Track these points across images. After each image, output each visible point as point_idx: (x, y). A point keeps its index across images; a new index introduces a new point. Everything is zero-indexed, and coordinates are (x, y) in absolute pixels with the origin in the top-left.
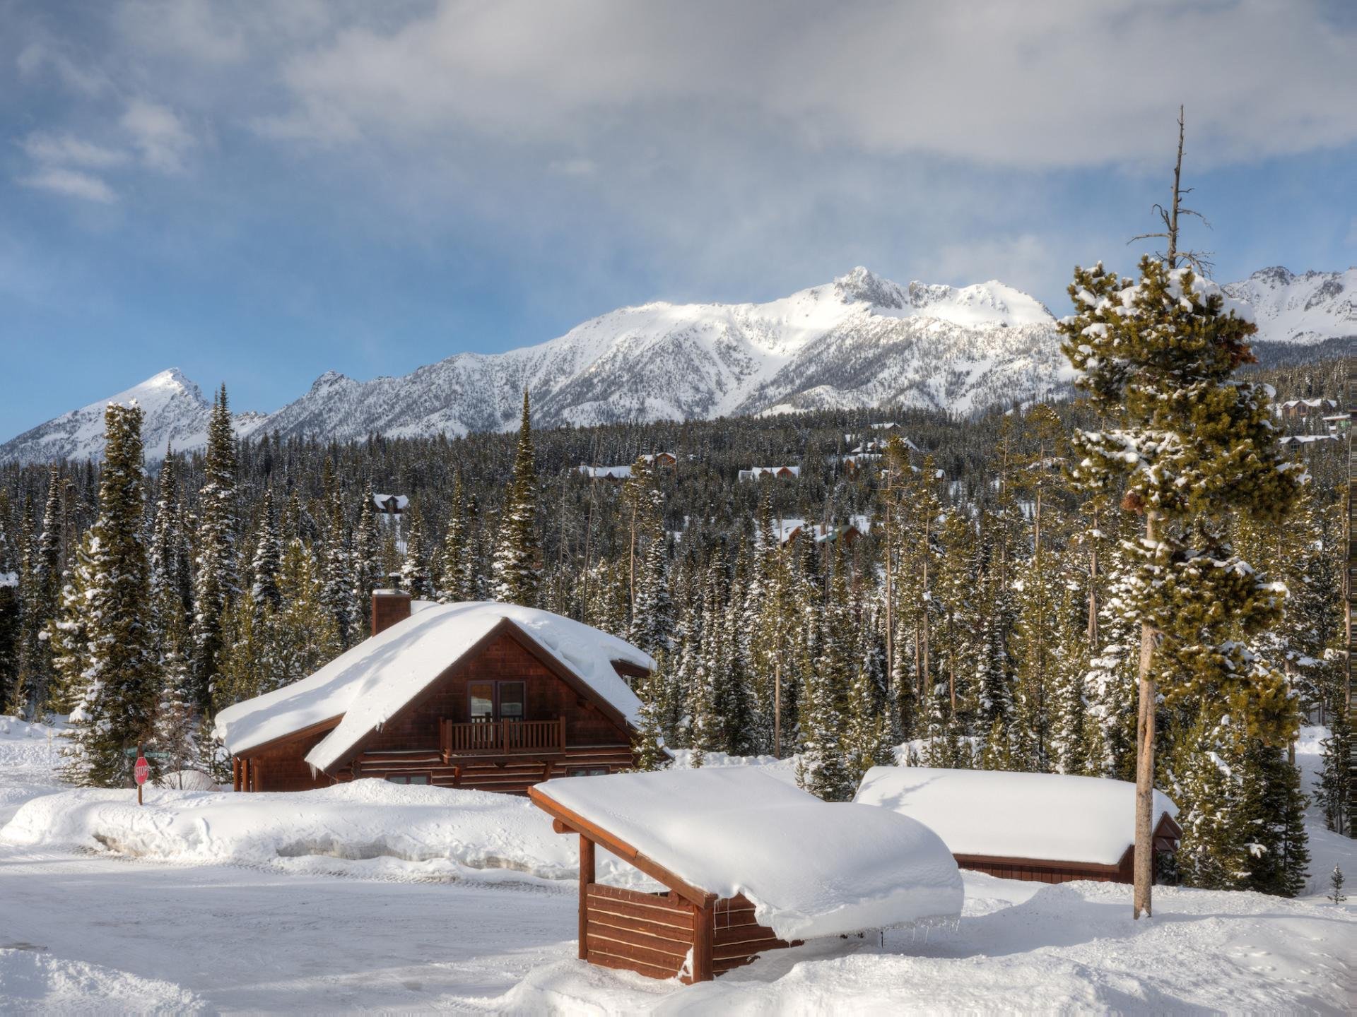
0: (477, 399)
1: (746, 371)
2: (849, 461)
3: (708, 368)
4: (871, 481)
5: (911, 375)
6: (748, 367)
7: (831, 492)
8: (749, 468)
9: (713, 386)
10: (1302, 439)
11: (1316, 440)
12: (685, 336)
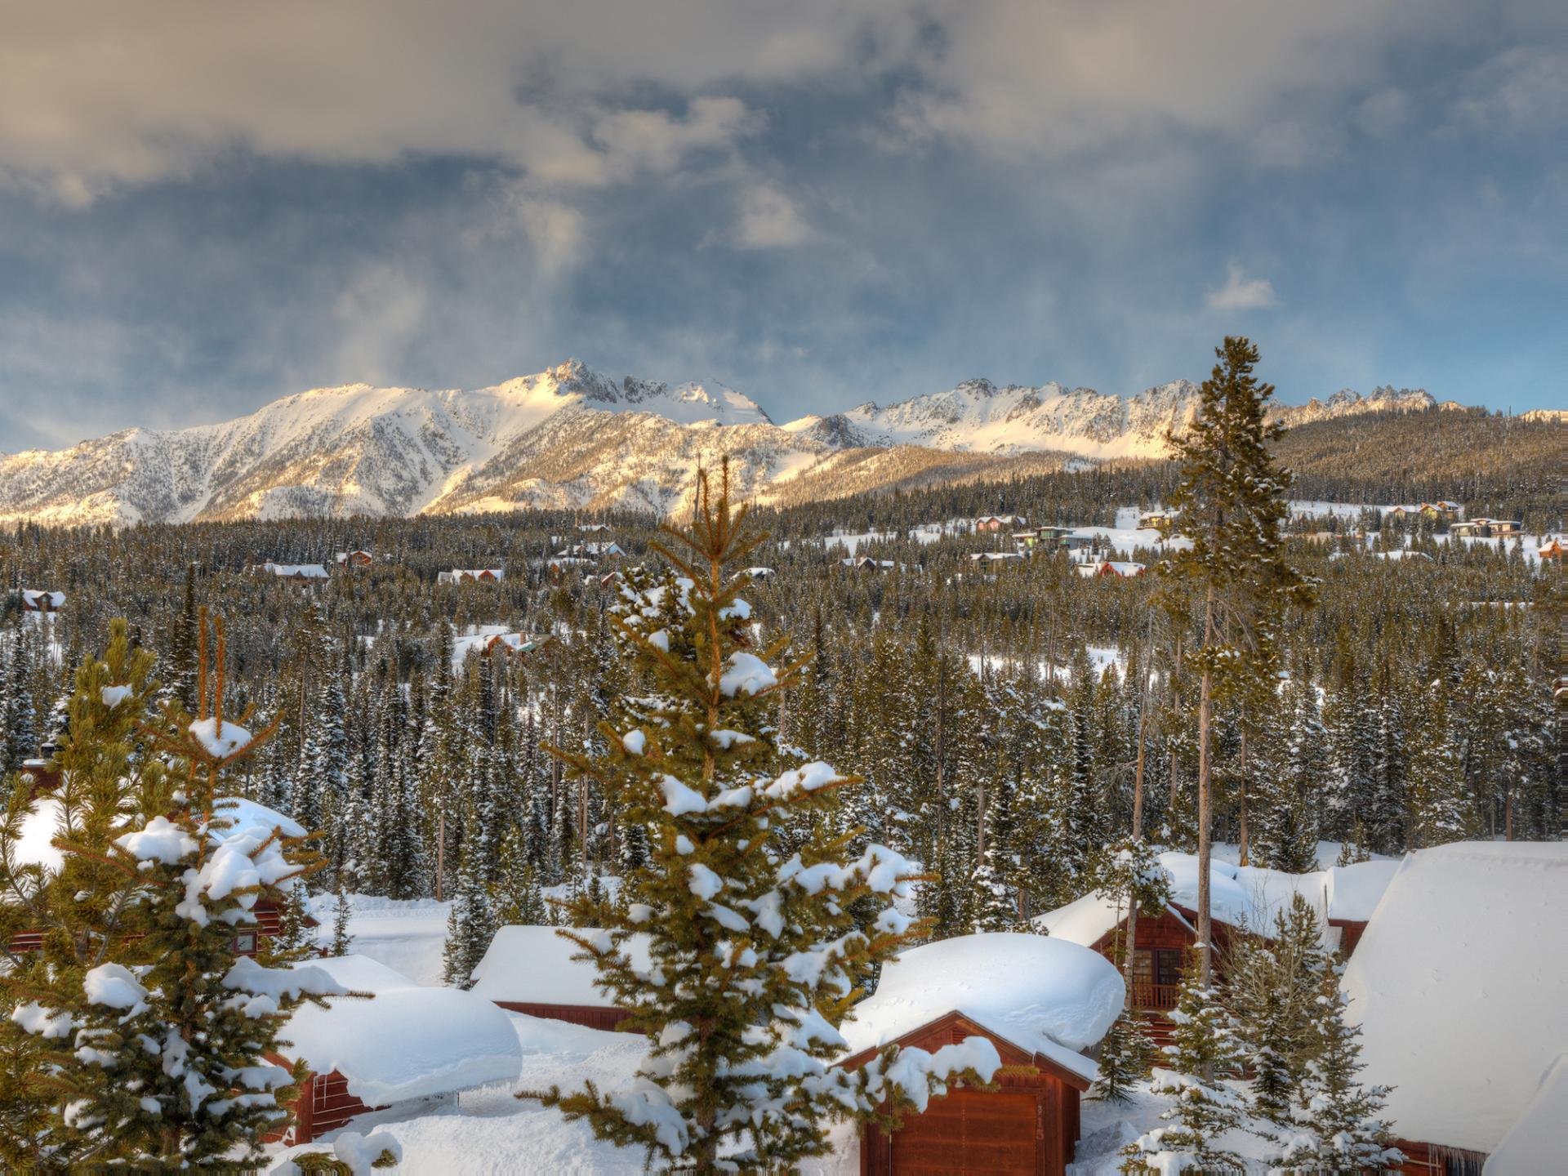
0: (151, 479)
1: (452, 460)
2: (554, 565)
3: (411, 455)
4: (575, 586)
5: (625, 471)
6: (455, 456)
7: (535, 597)
8: (449, 570)
9: (418, 474)
10: (992, 556)
11: (1004, 558)
12: (388, 421)
